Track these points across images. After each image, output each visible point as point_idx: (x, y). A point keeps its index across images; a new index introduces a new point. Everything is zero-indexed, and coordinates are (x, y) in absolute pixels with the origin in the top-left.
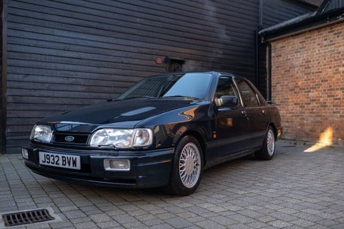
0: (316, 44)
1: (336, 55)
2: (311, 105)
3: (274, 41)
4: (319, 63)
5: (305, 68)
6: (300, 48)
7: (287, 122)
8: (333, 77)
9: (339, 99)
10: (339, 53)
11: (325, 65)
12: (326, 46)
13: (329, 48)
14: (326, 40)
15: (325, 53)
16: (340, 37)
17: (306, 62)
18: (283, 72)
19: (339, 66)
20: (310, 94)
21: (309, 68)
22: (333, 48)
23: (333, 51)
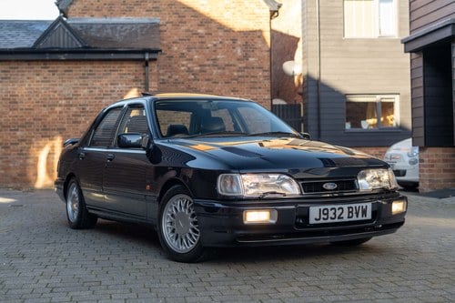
0: (25, 77)
1: (52, 94)
2: (19, 146)
4: (30, 99)
5: (11, 102)
6: (3, 78)
8: (48, 116)
10: (55, 92)
11: (38, 102)
12: (38, 81)
13: (43, 85)
14: (38, 75)
15: (37, 89)
16: (56, 76)
17: (11, 96)
19: (56, 106)
20: (19, 133)
21: (16, 103)
22: (47, 85)
23: (48, 89)
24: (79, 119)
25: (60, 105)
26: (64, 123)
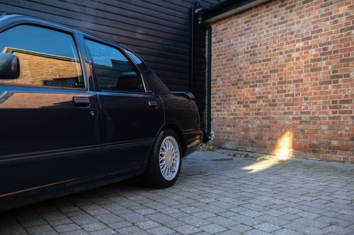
0: (264, 24)
1: (288, 36)
2: (258, 104)
3: (215, 22)
4: (267, 48)
5: (251, 55)
6: (245, 30)
7: (229, 126)
8: (284, 66)
9: (292, 95)
10: (292, 33)
11: (275, 50)
12: (275, 25)
13: (280, 28)
14: (275, 17)
15: (275, 34)
16: (293, 12)
17: (252, 47)
18: (224, 61)
19: (292, 51)
20: (257, 89)
21: (255, 54)
22: (284, 27)
23: (284, 31)
24: (319, 64)
25: (298, 50)
26: (301, 72)
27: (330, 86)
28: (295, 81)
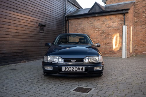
0: (87, 22)
1: (94, 27)
3: (70, 19)
6: (81, 23)
8: (93, 34)
11: (90, 30)
13: (91, 24)
14: (90, 21)
15: (90, 26)
16: (95, 21)
17: (83, 28)
18: (74, 31)
21: (84, 30)
22: (93, 24)
24: (102, 35)
25: (96, 31)
26: (97, 36)
27: (105, 40)
28: (96, 38)
